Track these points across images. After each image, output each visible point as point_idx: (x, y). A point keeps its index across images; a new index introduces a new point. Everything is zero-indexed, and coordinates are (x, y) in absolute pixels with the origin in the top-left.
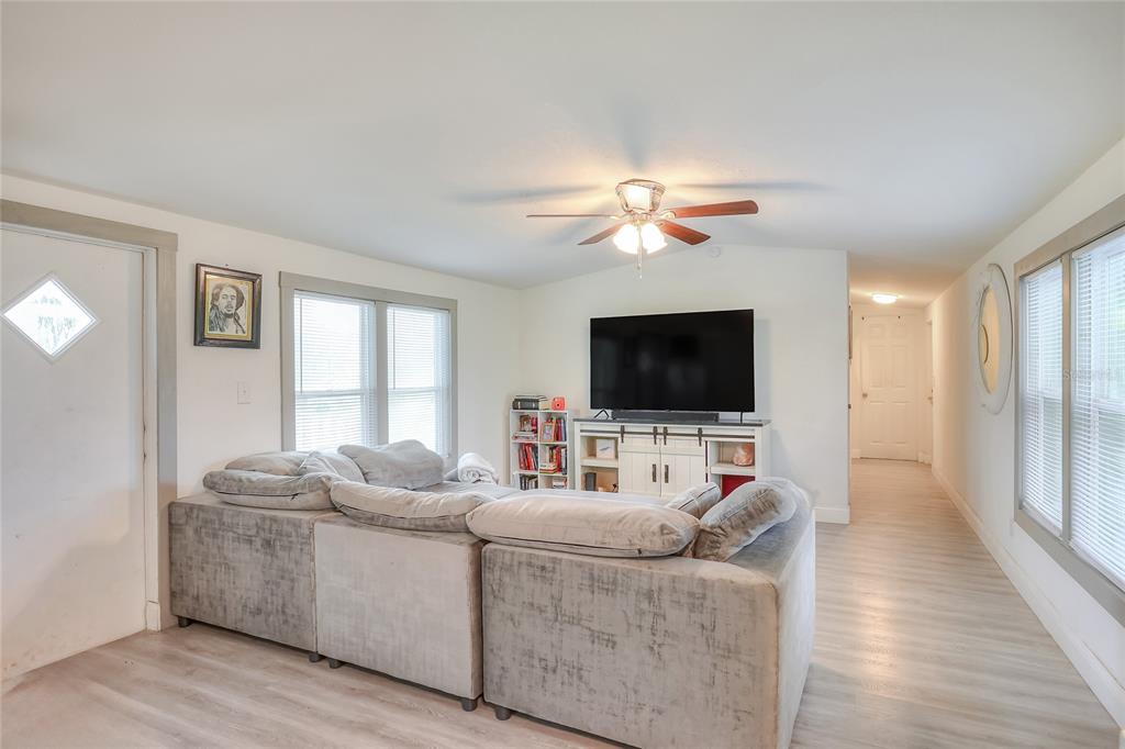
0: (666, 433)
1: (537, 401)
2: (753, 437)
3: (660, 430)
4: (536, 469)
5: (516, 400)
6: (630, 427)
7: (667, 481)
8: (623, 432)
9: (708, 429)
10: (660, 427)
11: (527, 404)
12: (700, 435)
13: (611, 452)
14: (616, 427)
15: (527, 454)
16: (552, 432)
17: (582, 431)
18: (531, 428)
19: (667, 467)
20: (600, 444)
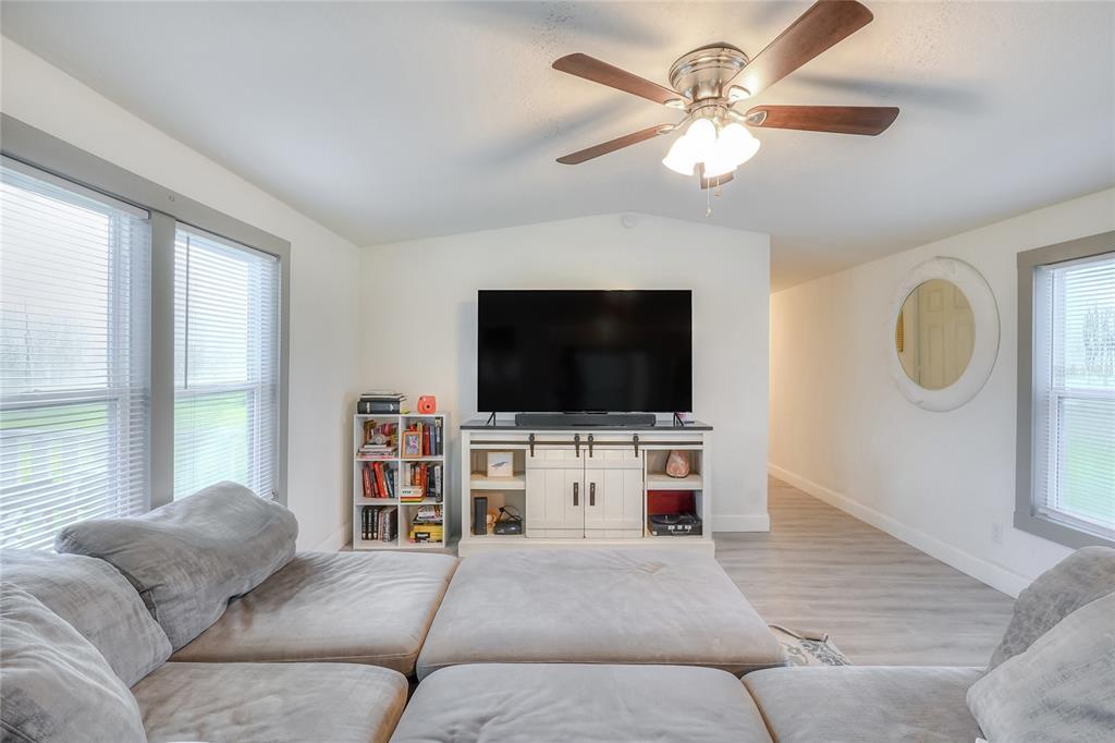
0: (591, 443)
1: (397, 402)
2: (702, 443)
3: (584, 438)
4: (392, 496)
5: (363, 401)
6: (541, 435)
7: (592, 503)
8: (532, 443)
9: (646, 435)
10: (584, 435)
11: (380, 407)
12: (636, 443)
13: (508, 469)
14: (524, 435)
15: (377, 476)
16: (419, 445)
17: (472, 442)
18: (385, 439)
19: (593, 485)
20: (493, 459)
